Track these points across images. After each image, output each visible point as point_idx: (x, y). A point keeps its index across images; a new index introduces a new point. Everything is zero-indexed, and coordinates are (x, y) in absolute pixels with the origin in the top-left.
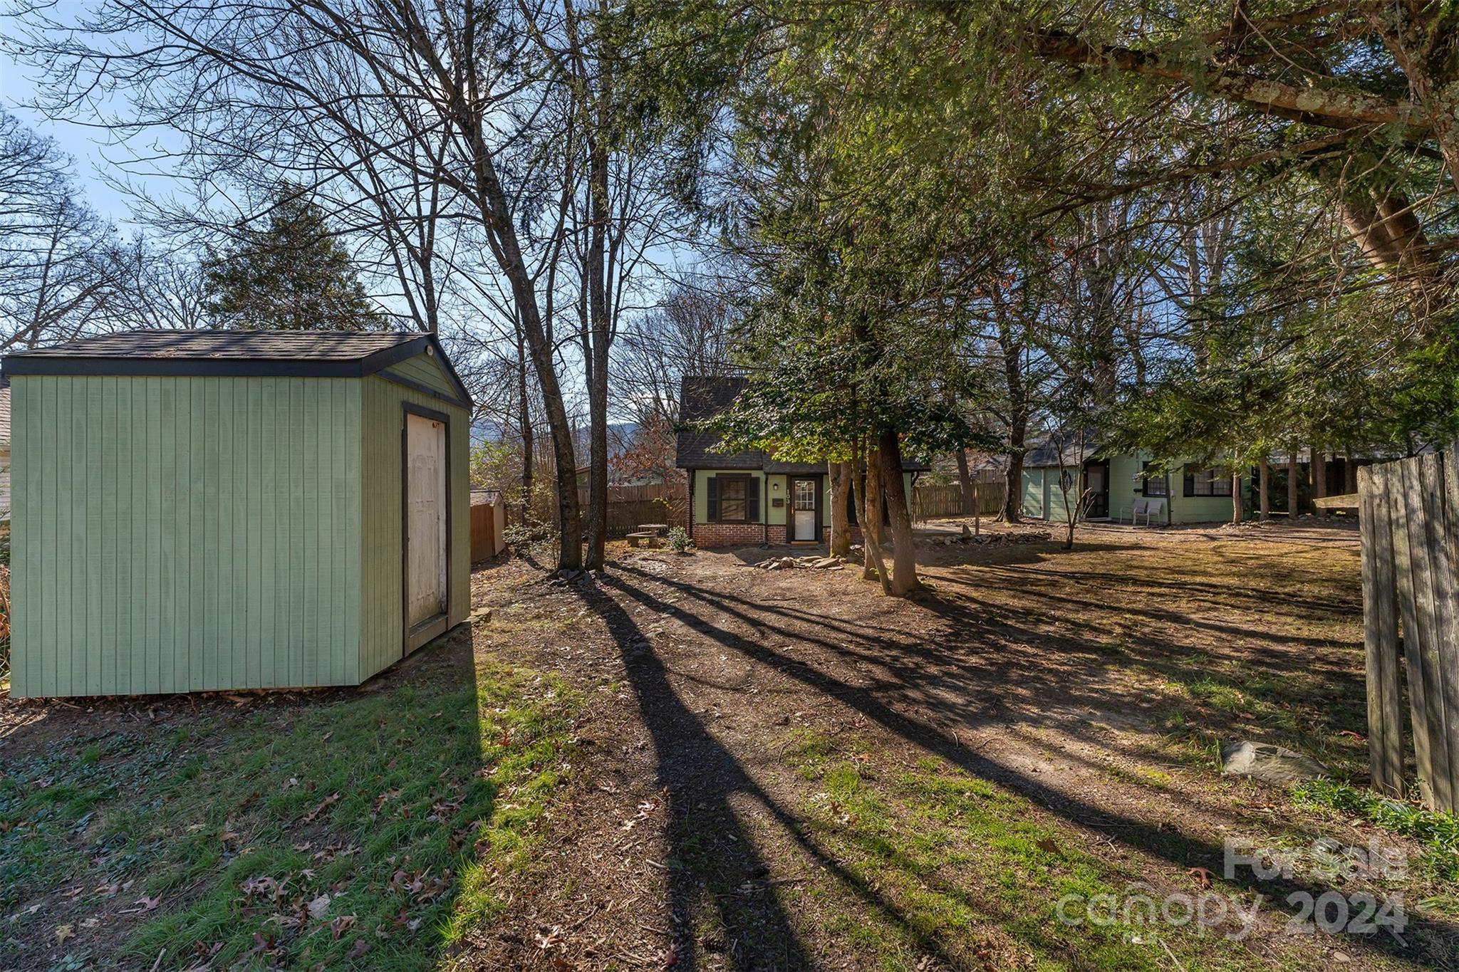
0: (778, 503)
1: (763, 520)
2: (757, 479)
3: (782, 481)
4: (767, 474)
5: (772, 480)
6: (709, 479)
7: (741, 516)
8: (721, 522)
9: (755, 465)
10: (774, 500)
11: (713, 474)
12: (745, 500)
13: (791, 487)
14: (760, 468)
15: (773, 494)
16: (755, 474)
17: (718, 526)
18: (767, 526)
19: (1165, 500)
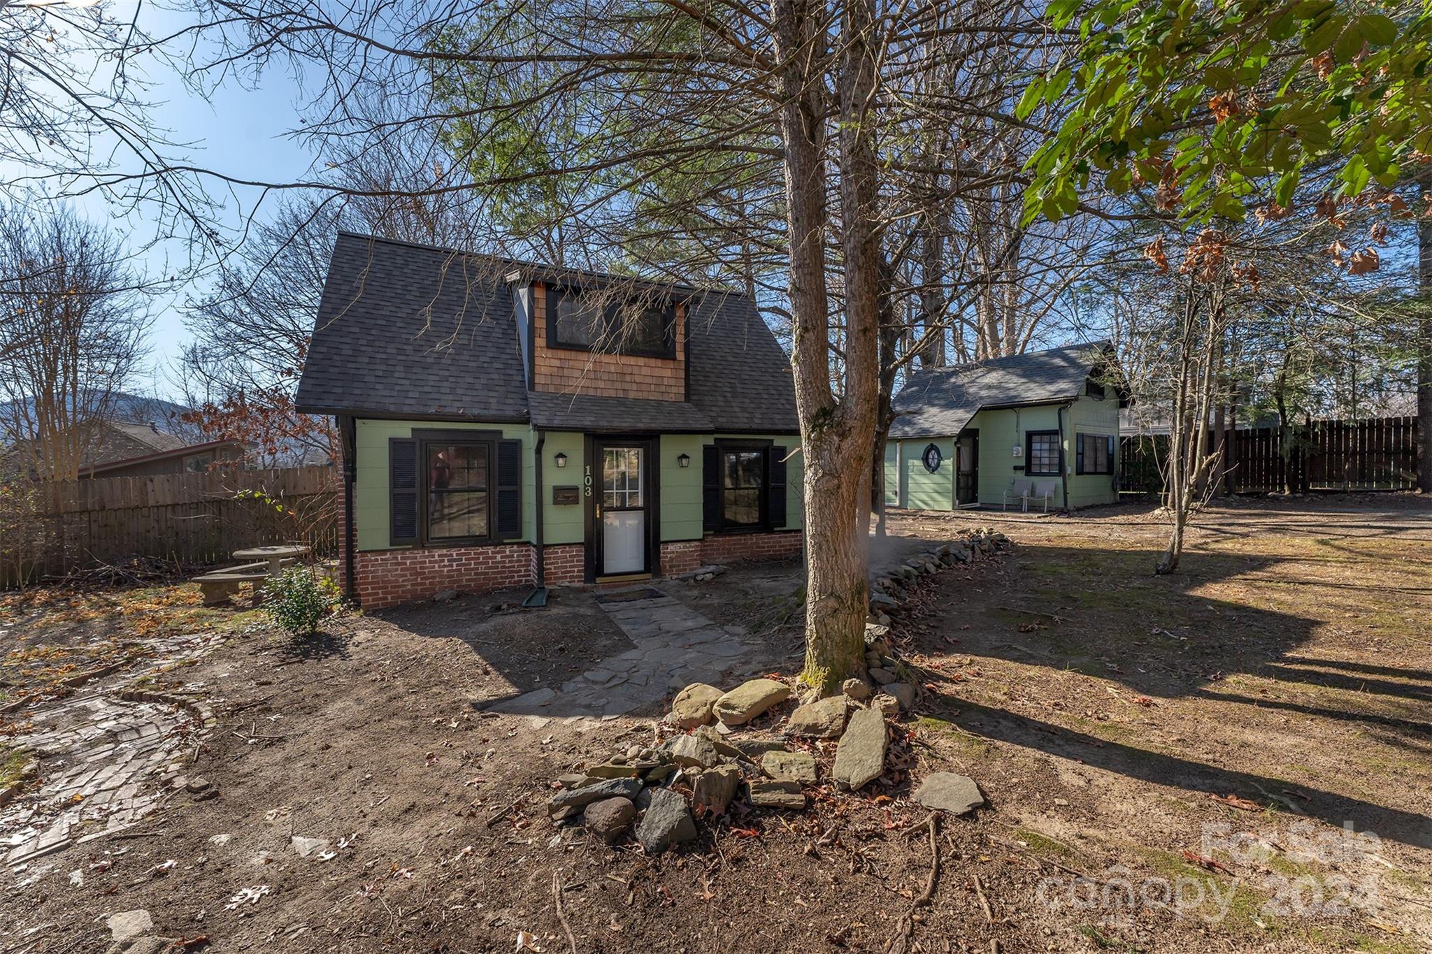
0: (565, 496)
1: (530, 534)
2: (516, 445)
3: (575, 447)
4: (541, 429)
5: (554, 444)
6: (395, 443)
7: (478, 524)
8: (425, 543)
9: (509, 412)
10: (558, 490)
11: (403, 430)
12: (489, 490)
13: (594, 461)
14: (524, 420)
15: (555, 477)
16: (510, 432)
17: (419, 554)
18: (542, 547)
19: (1059, 480)
